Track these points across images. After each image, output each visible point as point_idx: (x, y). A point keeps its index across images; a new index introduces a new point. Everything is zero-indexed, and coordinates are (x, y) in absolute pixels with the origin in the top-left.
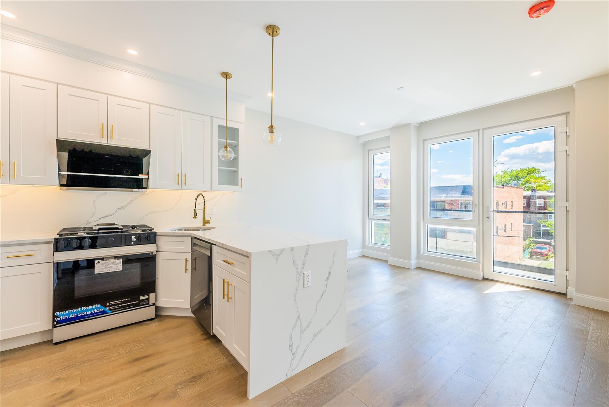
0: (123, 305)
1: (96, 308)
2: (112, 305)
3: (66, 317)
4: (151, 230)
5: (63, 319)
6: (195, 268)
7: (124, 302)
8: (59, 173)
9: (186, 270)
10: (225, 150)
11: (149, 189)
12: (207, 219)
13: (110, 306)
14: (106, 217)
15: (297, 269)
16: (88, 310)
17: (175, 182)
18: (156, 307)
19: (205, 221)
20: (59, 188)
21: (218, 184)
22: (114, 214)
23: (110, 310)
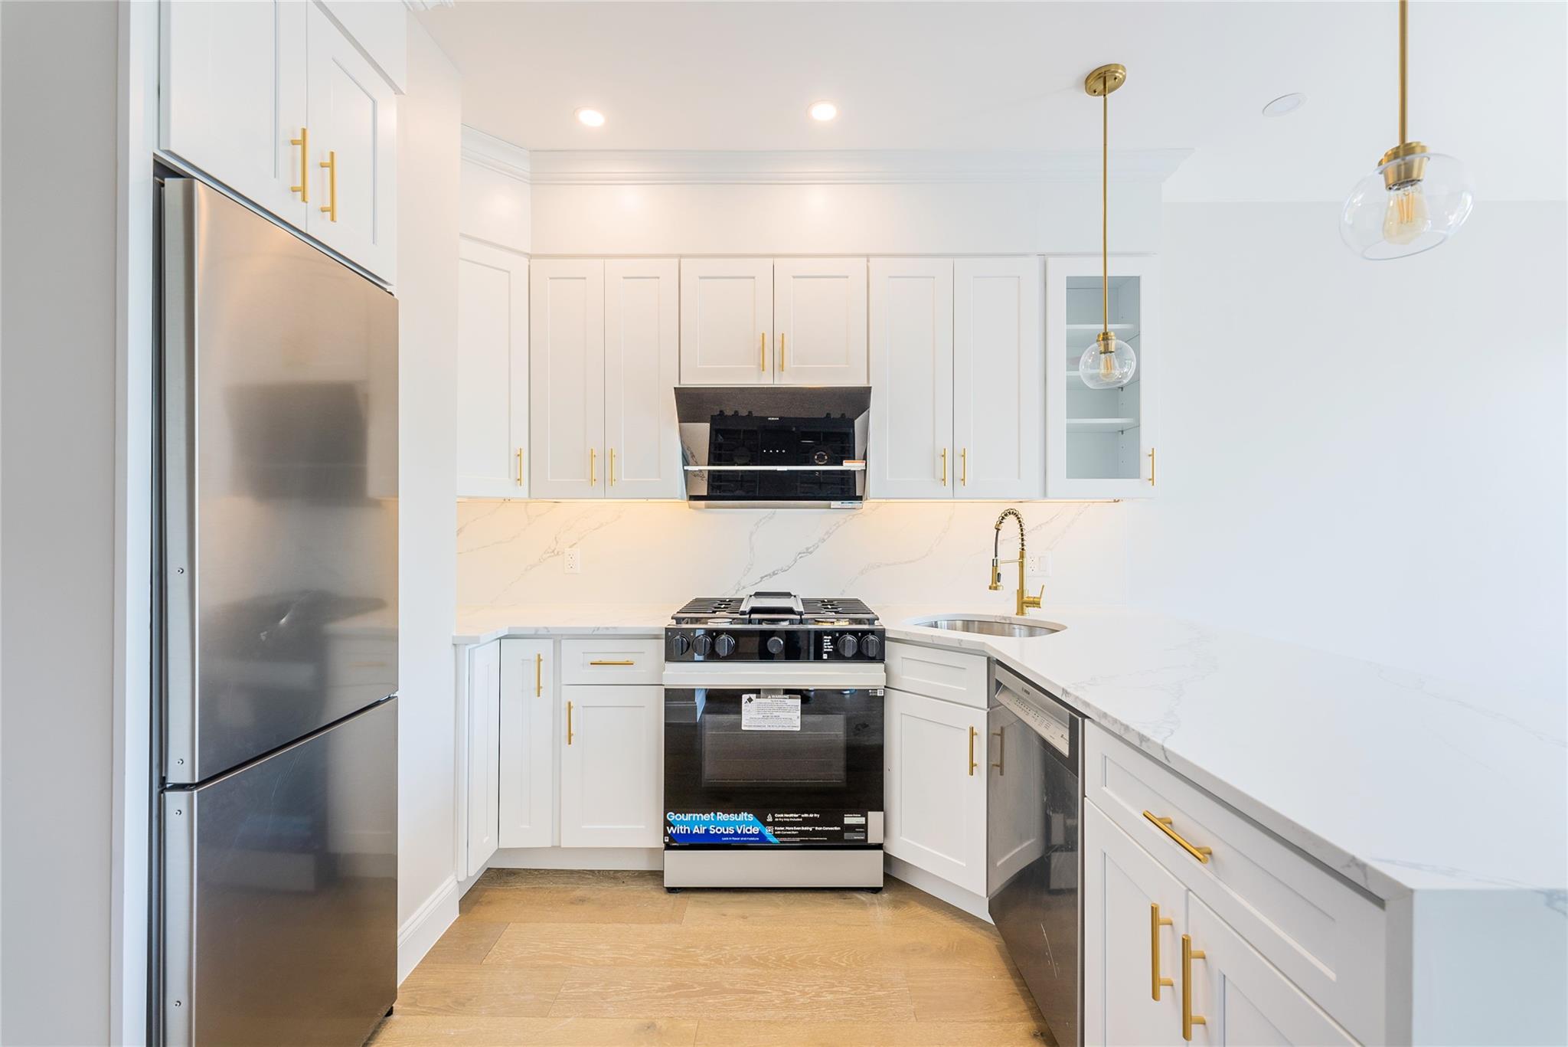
0: (803, 828)
1: (744, 822)
2: (780, 824)
3: (687, 830)
4: (871, 622)
5: (682, 832)
6: (1001, 766)
7: (806, 822)
8: (686, 468)
9: (972, 765)
10: (1102, 349)
11: (867, 499)
12: (1031, 592)
13: (774, 824)
14: (774, 574)
16: (730, 823)
17: (934, 477)
18: (885, 853)
19: (1025, 599)
20: (685, 504)
21: (1064, 475)
22: (790, 567)
23: (776, 836)
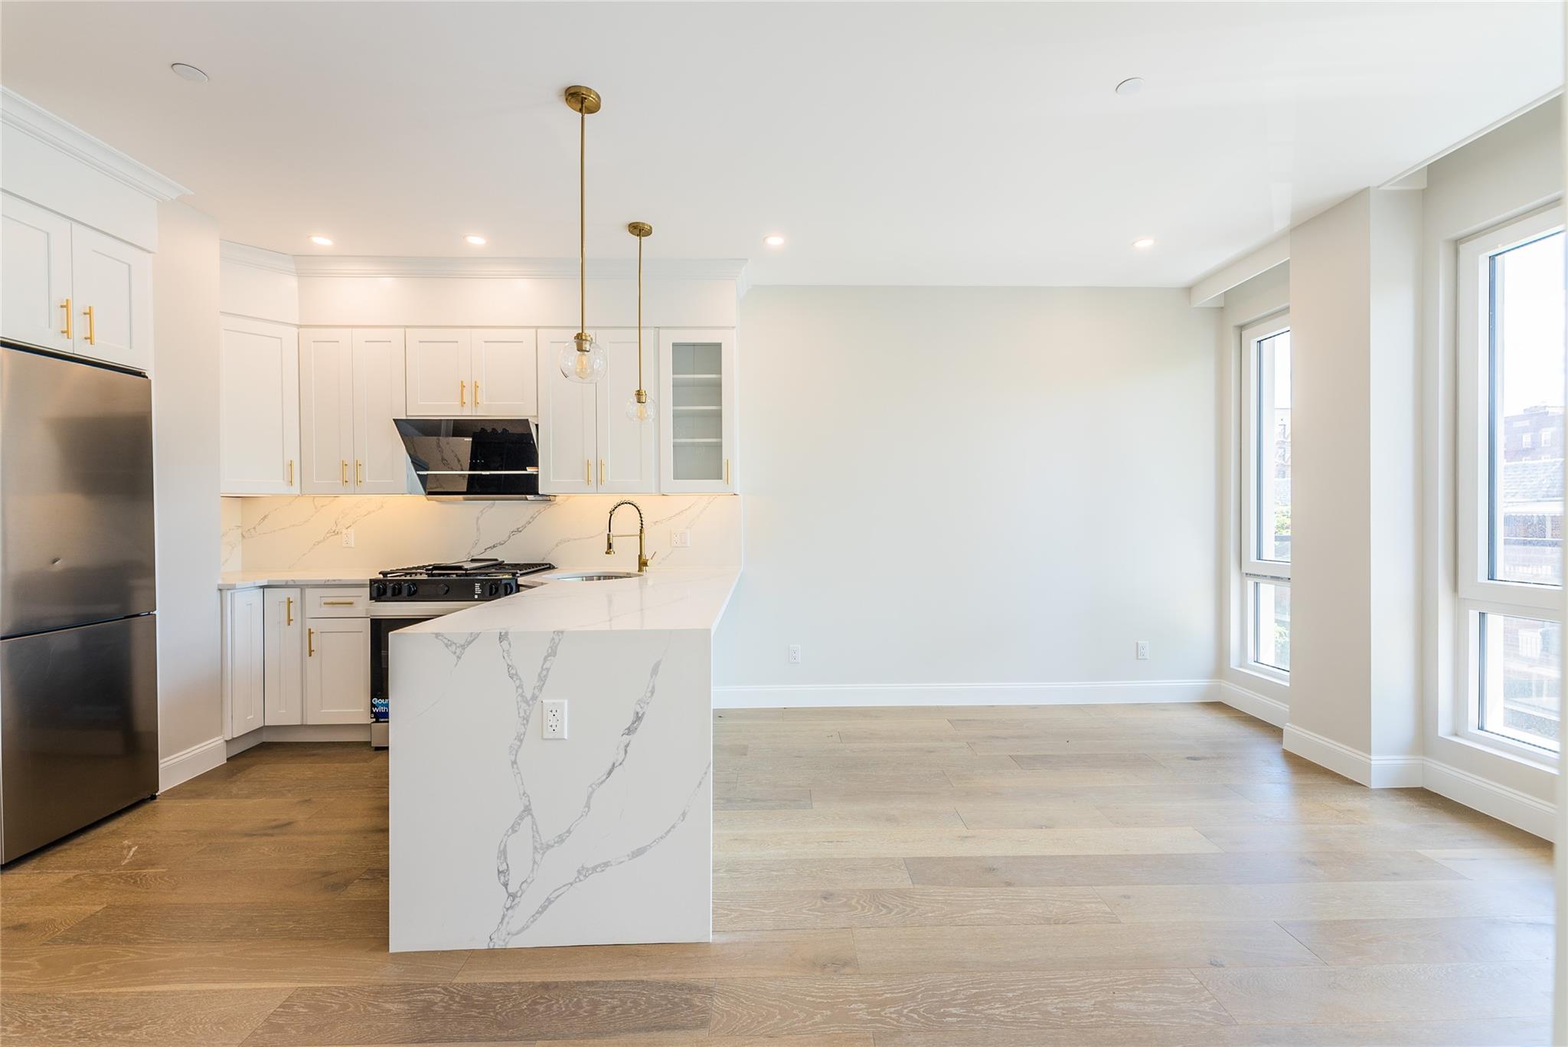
8: (419, 473)
12: (647, 556)
15: (520, 686)
17: (583, 479)
20: (424, 498)
21: (674, 479)
22: (505, 542)
